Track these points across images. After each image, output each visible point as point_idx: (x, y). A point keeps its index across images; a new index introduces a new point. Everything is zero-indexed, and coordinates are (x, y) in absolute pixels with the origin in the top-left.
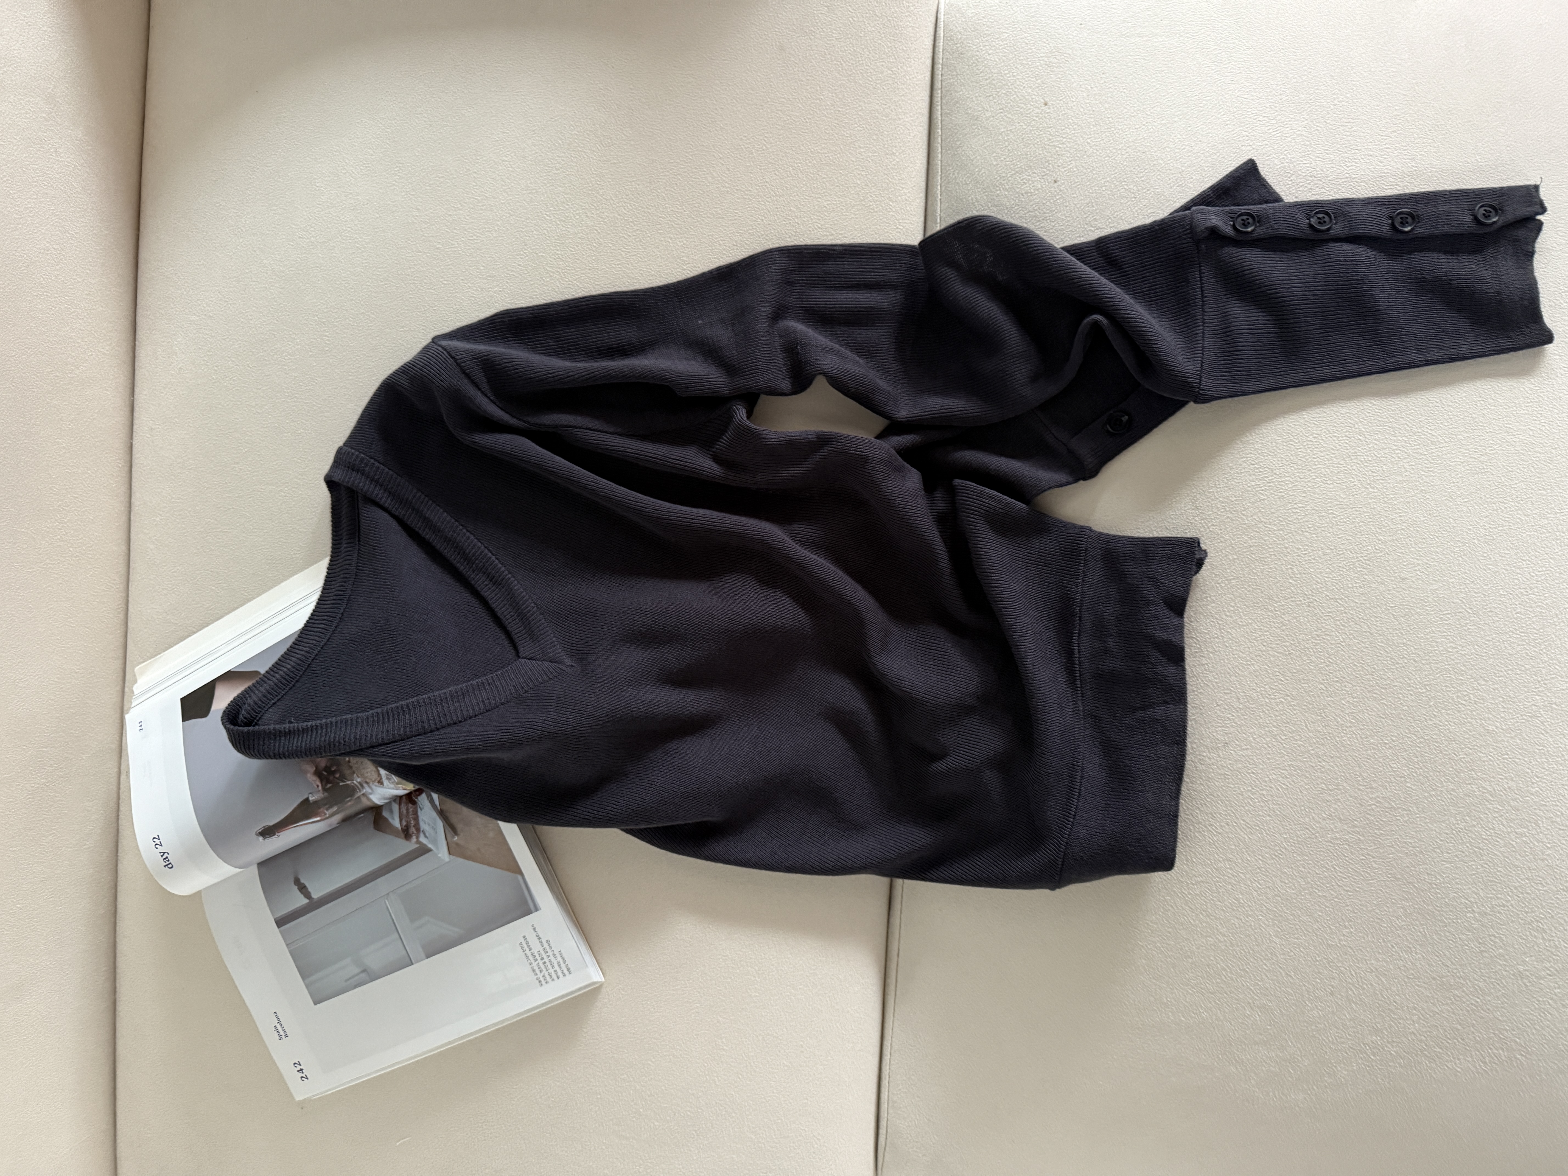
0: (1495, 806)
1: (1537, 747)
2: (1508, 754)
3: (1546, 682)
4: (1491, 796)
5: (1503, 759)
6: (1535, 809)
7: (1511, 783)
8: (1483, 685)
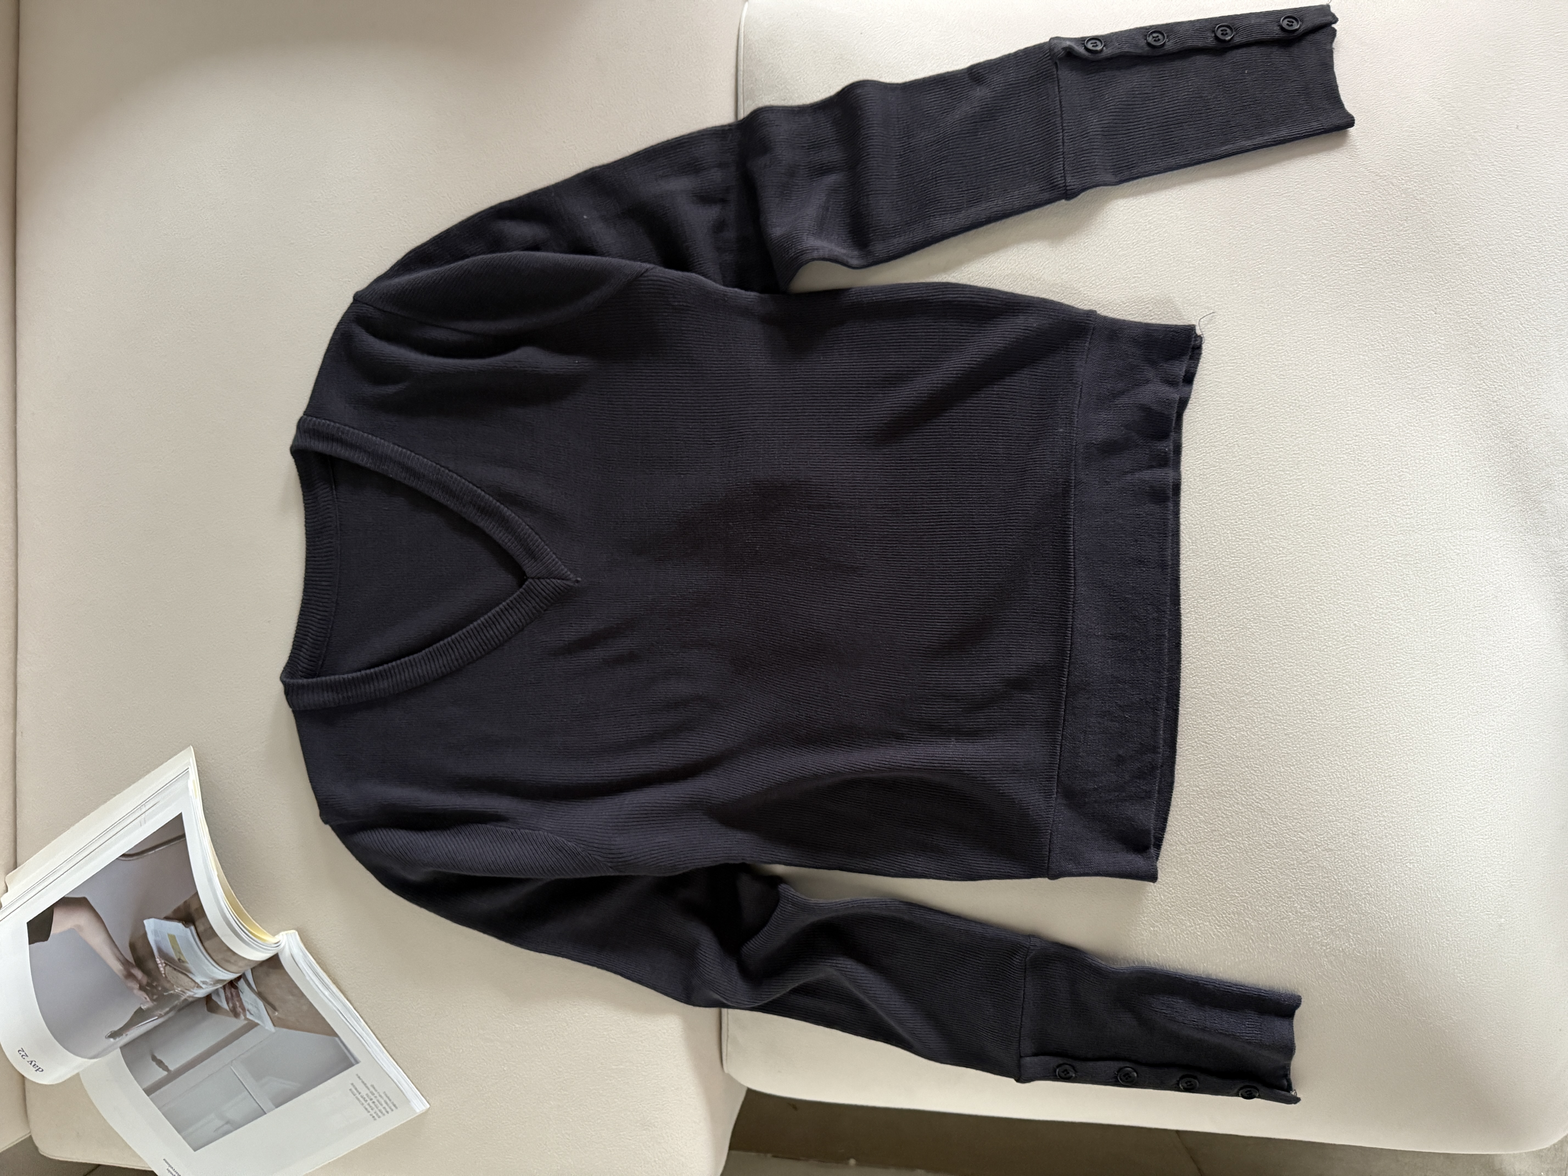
0: (1217, 706)
1: (1249, 654)
2: (1224, 661)
3: (1255, 598)
4: (1213, 697)
5: (1222, 665)
6: (1250, 707)
7: (1229, 686)
8: (1202, 603)
